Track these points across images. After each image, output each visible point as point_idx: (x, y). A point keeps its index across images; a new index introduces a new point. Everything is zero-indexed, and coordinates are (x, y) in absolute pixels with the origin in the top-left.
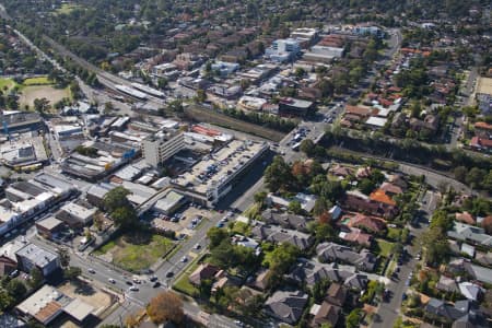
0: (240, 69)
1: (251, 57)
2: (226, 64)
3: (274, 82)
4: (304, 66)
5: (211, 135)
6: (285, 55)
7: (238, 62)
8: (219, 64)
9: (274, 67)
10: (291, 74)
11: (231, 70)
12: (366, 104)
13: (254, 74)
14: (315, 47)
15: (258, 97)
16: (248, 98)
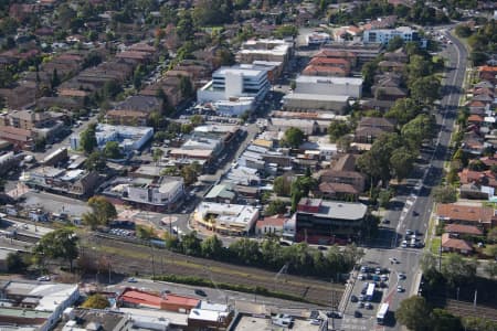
0: (161, 140)
1: (170, 110)
2: (121, 130)
3: (250, 164)
4: (296, 123)
5: (174, 309)
6: (246, 101)
7: (150, 123)
8: (106, 131)
9: (231, 129)
10: (276, 144)
11: (139, 143)
12: (468, 196)
13: (198, 148)
14: (301, 79)
15: (235, 201)
16: (214, 207)
